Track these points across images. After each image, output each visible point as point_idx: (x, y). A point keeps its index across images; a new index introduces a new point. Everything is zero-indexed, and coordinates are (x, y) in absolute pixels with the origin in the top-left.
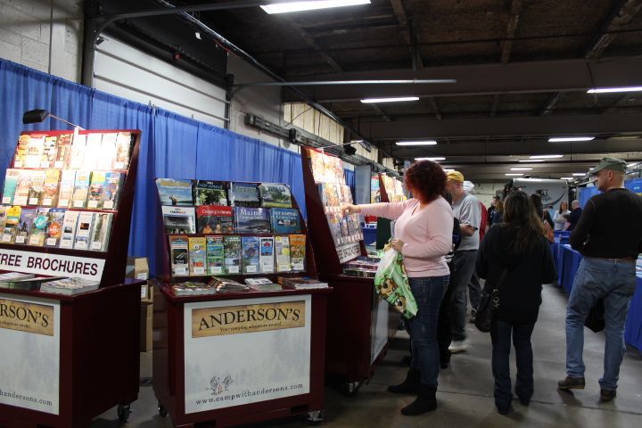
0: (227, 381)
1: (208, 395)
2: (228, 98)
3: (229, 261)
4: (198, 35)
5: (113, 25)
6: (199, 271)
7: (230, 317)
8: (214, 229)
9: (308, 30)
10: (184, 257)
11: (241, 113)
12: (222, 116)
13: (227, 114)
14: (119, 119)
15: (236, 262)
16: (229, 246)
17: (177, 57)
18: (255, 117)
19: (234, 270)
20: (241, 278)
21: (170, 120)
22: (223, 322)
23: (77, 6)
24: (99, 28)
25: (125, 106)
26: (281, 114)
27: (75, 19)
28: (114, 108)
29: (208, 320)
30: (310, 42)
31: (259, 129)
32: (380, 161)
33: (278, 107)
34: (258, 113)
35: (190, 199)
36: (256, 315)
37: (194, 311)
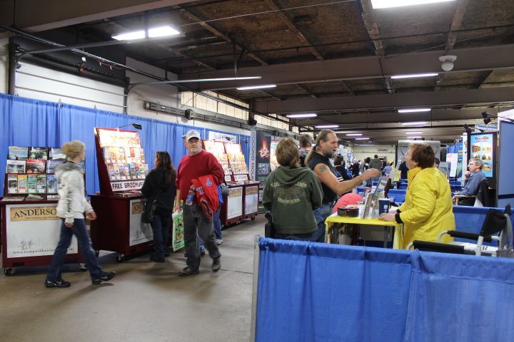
0: (30, 243)
1: (20, 249)
2: (126, 92)
3: (40, 187)
4: (84, 59)
5: (31, 56)
6: (22, 191)
7: (31, 212)
8: (33, 171)
9: (173, 47)
10: (15, 184)
11: (139, 102)
12: (122, 104)
13: (125, 103)
14: (32, 111)
15: (43, 187)
16: (40, 179)
17: (82, 70)
18: (150, 103)
19: (42, 191)
20: (44, 195)
21: (72, 111)
22: (27, 214)
23: (4, 48)
24: (18, 59)
25: (37, 104)
26: (178, 100)
27: (3, 55)
28: (29, 105)
29: (19, 213)
30: (178, 54)
31: (157, 111)
32: (290, 130)
33: (176, 95)
34: (154, 100)
35: (27, 156)
36: (45, 212)
37: (11, 209)
